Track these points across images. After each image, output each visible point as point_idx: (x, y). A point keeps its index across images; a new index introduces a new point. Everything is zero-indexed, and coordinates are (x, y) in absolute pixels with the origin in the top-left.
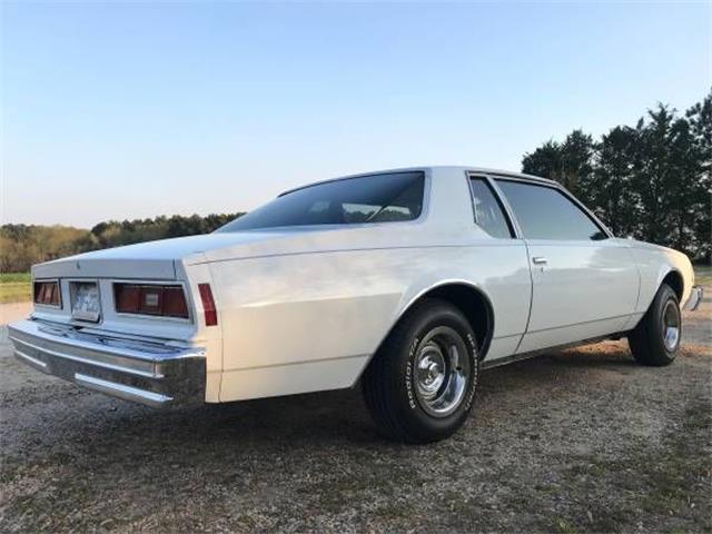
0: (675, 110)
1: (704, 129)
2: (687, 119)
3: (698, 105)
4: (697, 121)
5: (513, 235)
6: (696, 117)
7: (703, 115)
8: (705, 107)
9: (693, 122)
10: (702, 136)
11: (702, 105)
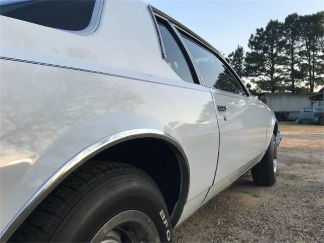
0: (224, 54)
1: (235, 63)
2: (228, 58)
3: (233, 53)
4: (232, 59)
5: (196, 81)
6: (232, 58)
7: (235, 57)
8: (236, 54)
9: (231, 60)
10: (234, 66)
11: (234, 53)
